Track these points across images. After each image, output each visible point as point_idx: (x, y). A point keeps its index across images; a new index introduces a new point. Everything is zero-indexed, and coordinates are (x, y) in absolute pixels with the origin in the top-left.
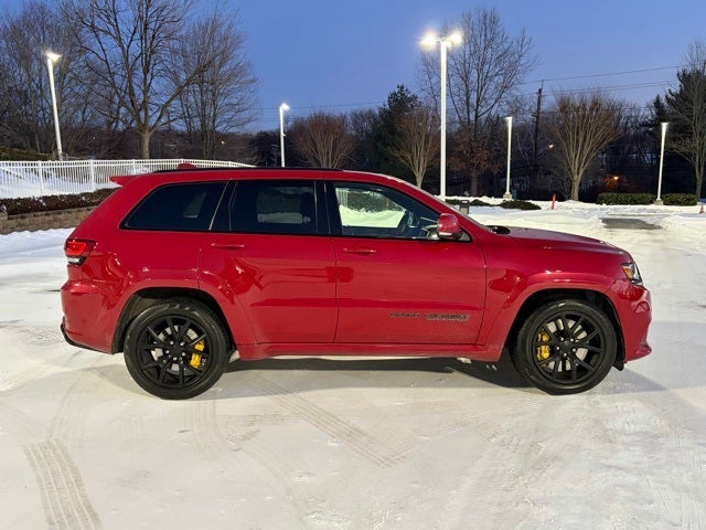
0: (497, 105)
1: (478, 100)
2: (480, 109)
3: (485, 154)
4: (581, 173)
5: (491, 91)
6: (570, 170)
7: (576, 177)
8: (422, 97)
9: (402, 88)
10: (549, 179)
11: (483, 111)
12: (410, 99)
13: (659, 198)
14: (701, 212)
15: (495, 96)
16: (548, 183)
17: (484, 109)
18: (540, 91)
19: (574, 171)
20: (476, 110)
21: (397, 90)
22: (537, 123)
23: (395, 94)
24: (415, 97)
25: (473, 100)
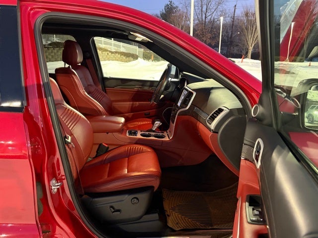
0: (215, 12)
1: (207, 9)
2: (208, 14)
3: (209, 35)
4: (253, 46)
5: (213, 5)
6: (248, 44)
7: (250, 48)
8: (180, 7)
9: (171, 2)
10: (236, 48)
11: (208, 15)
12: (175, 8)
13: (288, 59)
14: (309, 66)
15: (215, 8)
16: (235, 50)
17: (210, 14)
18: (235, 6)
19: (250, 45)
20: (206, 14)
21: (169, 3)
22: (233, 21)
23: (168, 5)
24: (177, 7)
25: (204, 9)
